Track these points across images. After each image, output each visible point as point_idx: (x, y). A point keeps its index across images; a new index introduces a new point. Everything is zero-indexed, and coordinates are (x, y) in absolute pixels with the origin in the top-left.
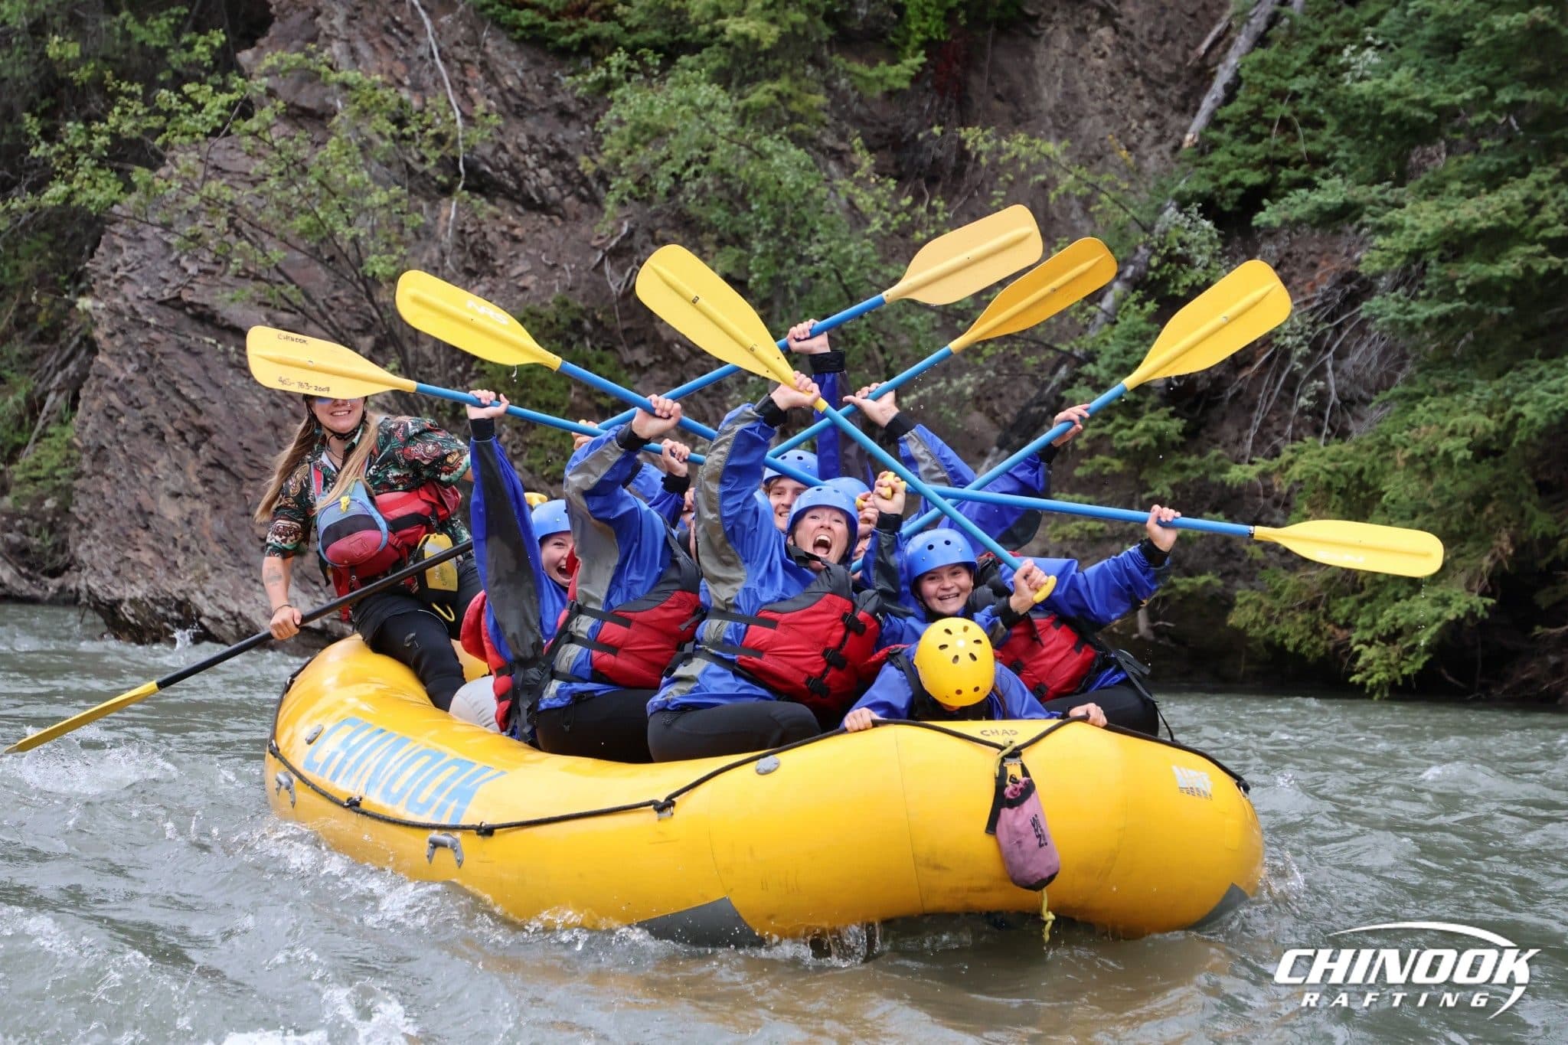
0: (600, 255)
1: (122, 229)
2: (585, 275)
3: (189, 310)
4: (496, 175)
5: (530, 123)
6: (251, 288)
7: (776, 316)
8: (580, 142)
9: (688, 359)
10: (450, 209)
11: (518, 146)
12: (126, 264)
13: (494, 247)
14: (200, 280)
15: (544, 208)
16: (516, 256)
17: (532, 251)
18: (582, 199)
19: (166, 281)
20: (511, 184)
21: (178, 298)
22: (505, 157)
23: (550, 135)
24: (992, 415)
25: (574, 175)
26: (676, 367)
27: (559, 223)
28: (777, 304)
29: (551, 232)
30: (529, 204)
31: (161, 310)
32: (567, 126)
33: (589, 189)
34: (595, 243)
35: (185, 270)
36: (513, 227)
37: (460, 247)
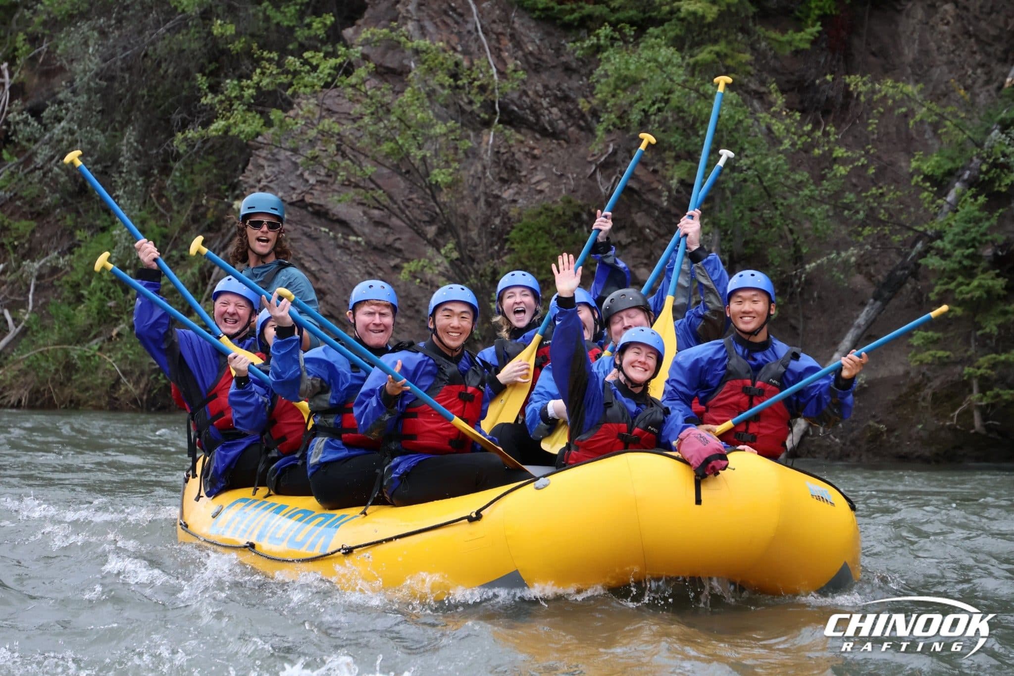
0: (594, 167)
1: (264, 153)
2: (583, 182)
3: (310, 209)
4: (521, 112)
5: (544, 76)
6: (352, 193)
7: (717, 208)
8: (579, 88)
9: (655, 239)
10: (489, 137)
11: (536, 92)
12: (267, 177)
13: (519, 162)
14: (318, 188)
15: (555, 135)
16: (535, 169)
17: (546, 165)
18: (581, 128)
19: (294, 189)
20: (532, 118)
21: (303, 200)
22: (528, 100)
23: (559, 84)
24: (869, 277)
25: (575, 112)
26: (647, 245)
27: (565, 145)
28: (717, 200)
29: (557, 151)
30: (544, 133)
31: (291, 209)
32: (570, 78)
33: (586, 121)
34: (590, 159)
35: (307, 181)
36: (533, 149)
37: (496, 163)
